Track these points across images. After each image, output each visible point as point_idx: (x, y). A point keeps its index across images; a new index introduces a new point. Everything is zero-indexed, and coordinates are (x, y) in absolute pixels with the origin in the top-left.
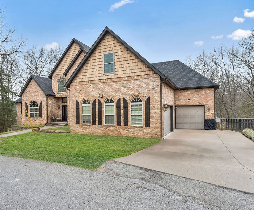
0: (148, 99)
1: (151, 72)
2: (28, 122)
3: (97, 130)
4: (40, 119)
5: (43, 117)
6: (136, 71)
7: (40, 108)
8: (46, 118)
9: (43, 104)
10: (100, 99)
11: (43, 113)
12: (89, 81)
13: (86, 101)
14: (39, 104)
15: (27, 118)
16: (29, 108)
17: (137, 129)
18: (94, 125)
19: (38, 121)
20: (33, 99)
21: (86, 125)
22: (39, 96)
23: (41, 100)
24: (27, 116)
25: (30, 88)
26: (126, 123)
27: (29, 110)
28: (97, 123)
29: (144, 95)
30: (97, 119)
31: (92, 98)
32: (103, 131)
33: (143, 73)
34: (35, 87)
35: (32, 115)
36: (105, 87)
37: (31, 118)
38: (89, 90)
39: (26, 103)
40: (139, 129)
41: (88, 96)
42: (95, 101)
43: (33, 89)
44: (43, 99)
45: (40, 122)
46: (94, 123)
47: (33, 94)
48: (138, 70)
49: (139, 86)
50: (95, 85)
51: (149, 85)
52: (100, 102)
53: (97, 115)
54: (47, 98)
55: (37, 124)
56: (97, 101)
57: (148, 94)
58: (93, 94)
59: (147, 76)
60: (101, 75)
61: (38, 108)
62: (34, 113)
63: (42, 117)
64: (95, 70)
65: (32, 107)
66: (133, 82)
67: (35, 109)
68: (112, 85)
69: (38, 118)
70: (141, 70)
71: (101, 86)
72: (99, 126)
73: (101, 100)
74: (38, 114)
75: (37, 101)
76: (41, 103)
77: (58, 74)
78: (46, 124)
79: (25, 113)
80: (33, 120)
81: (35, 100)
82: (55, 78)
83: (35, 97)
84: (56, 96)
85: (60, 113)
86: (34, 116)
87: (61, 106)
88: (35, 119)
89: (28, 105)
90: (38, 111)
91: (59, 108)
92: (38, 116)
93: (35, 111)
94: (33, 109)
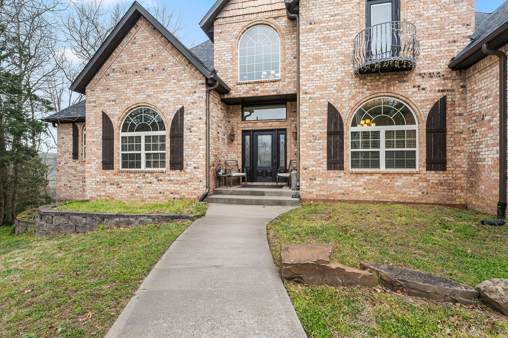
2: (111, 189)
4: (175, 175)
5: (189, 169)
7: (172, 130)
8: (201, 174)
9: (187, 118)
11: (187, 151)
14: (168, 120)
15: (108, 172)
16: (119, 135)
19: (164, 186)
20: (140, 98)
22: (171, 86)
23: (177, 101)
24: (108, 164)
25: (124, 56)
27: (118, 144)
34: (151, 50)
35: (131, 162)
37: (131, 172)
39: (106, 119)
43: (141, 58)
44: (190, 99)
45: (172, 187)
47: (137, 79)
54: (208, 92)
55: (157, 198)
61: (166, 133)
62: (143, 152)
63: (181, 169)
65: (131, 130)
67: (147, 138)
69: (162, 172)
74: (163, 155)
75: (159, 105)
76: (176, 115)
77: (241, 12)
78: (204, 198)
79: (100, 153)
80: (140, 181)
81: (149, 101)
82: (228, 28)
83: (150, 91)
84: (234, 94)
85: (234, 156)
86: (143, 167)
87: (240, 132)
88: (147, 175)
89: (117, 123)
90: (163, 147)
91: (231, 138)
92: (163, 164)
93: (147, 147)
94: (139, 138)
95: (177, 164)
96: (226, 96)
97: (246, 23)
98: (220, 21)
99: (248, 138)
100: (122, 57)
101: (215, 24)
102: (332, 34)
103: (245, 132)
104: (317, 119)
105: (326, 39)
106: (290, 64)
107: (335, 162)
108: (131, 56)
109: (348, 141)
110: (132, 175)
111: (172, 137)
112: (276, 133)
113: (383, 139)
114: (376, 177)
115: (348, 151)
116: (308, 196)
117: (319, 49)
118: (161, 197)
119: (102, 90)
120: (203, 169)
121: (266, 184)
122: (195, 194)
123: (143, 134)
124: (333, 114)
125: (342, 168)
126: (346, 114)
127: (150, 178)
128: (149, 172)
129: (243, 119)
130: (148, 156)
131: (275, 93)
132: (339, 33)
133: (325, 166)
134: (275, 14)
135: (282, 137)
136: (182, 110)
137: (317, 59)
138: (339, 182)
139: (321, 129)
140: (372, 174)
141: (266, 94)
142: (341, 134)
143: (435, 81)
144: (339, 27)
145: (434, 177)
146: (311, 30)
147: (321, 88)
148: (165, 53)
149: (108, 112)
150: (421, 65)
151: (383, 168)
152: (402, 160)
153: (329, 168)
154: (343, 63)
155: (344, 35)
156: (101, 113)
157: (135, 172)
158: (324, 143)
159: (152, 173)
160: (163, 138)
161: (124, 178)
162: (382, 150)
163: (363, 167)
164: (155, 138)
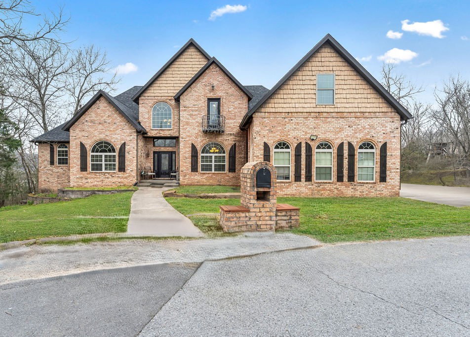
0: (385, 145)
1: (389, 110)
2: (84, 181)
3: (303, 190)
4: (121, 174)
5: (128, 172)
6: (369, 105)
7: (119, 153)
8: (134, 174)
9: (127, 148)
10: (309, 142)
11: (127, 163)
12: (289, 113)
13: (282, 145)
14: (117, 147)
15: (84, 173)
16: (90, 154)
17: (367, 185)
18: (297, 183)
19: (115, 180)
20: (102, 136)
21: (283, 182)
22: (118, 132)
23: (122, 139)
24: (84, 168)
25: (93, 115)
26: (351, 178)
27: (89, 159)
28: (303, 179)
29: (379, 140)
30: (303, 172)
31: (295, 140)
32: (313, 190)
33: (378, 110)
34: (108, 113)
35: (97, 167)
36: (318, 125)
37: (97, 173)
38: (288, 127)
39: (82, 146)
40: (370, 185)
41: (287, 136)
42: (299, 146)
43: (102, 117)
44: (128, 139)
45: (119, 180)
46: (298, 178)
47: (100, 127)
48: (372, 105)
49: (372, 127)
50: (301, 120)
51: (386, 127)
52: (309, 148)
53: (303, 166)
54: (137, 136)
55: (112, 185)
56: (303, 145)
57: (384, 138)
58: (297, 133)
59: (383, 114)
60: (312, 105)
61: (116, 154)
62: (103, 163)
63: (124, 171)
64: (302, 96)
65: (97, 152)
66: (363, 120)
67: (106, 156)
68: (329, 122)
69: (115, 173)
70: (374, 105)
71: (311, 122)
72: (307, 183)
73: (311, 143)
74: (114, 165)
75: (113, 140)
76: (122, 146)
77: (153, 95)
78: (136, 184)
79: (79, 163)
80: (102, 177)
81: (107, 138)
82: (146, 101)
83: (108, 133)
84: (149, 134)
85: (149, 164)
86: (104, 170)
87: (152, 152)
88: (106, 174)
89: (89, 148)
90: (114, 161)
91: (148, 155)
92: (114, 169)
93: (106, 161)
94: (101, 156)
95: (122, 169)
96: (145, 135)
97: (156, 101)
98: (142, 98)
99: (156, 155)
100: (91, 115)
101: (140, 99)
102: (194, 113)
103: (154, 152)
104: (187, 150)
105: (191, 115)
106: (176, 122)
107: (194, 169)
108: (97, 114)
109: (200, 160)
110: (98, 174)
111: (119, 156)
112: (171, 154)
113: (213, 159)
114: (210, 175)
115: (200, 164)
116: (183, 183)
117: (188, 119)
118: (114, 185)
119: (80, 131)
120: (135, 172)
121: (166, 178)
122: (131, 183)
123: (103, 154)
124: (194, 148)
125: (197, 171)
126: (199, 148)
127: (107, 175)
128: (107, 173)
129: (154, 146)
130: (106, 165)
131: (169, 136)
132: (197, 113)
133: (190, 170)
134: (170, 98)
135: (174, 155)
136: (125, 143)
137: (187, 124)
138: (196, 177)
139: (189, 155)
140: (209, 174)
141: (165, 136)
142: (197, 157)
143: (232, 137)
144: (197, 111)
145: (231, 175)
146: (185, 110)
147: (189, 136)
148: (116, 115)
149: (84, 142)
150: (227, 130)
151: (213, 171)
152: (220, 168)
153: (192, 171)
154: (198, 126)
155: (199, 114)
156: (79, 143)
157: (99, 173)
158: (190, 160)
159: (109, 173)
160: (114, 156)
161: (93, 176)
162: (213, 164)
163: (206, 171)
164: (110, 156)
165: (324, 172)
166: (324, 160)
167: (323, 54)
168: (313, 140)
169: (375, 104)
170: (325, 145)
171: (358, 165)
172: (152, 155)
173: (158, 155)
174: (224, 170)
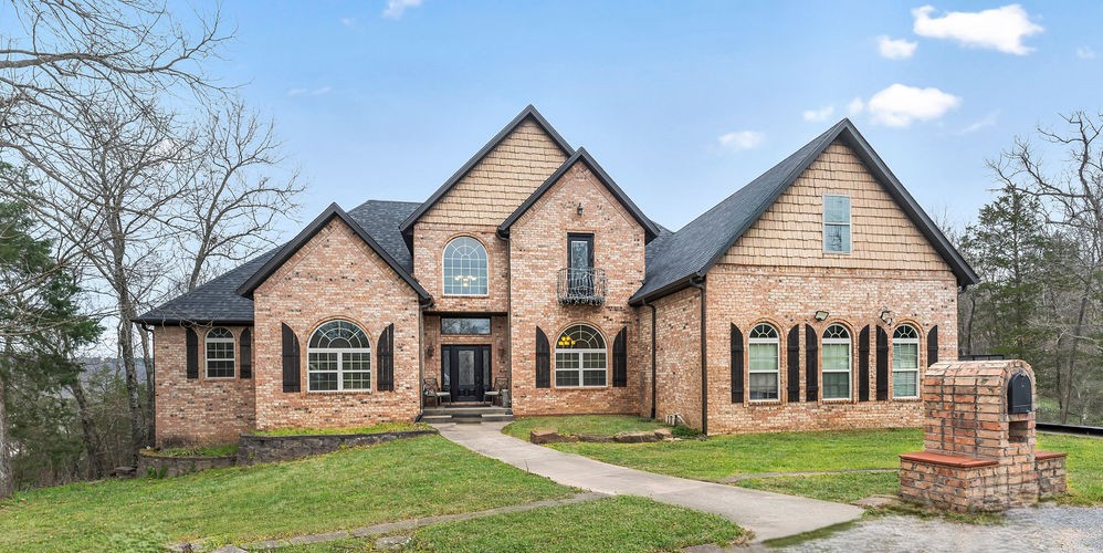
0: (934, 330)
1: (940, 266)
2: (295, 415)
3: (804, 417)
4: (383, 396)
5: (400, 390)
6: (908, 257)
7: (379, 348)
8: (415, 395)
9: (397, 336)
10: (811, 324)
11: (397, 370)
12: (775, 266)
13: (765, 330)
14: (375, 335)
15: (291, 395)
16: (306, 351)
17: (907, 405)
18: (792, 404)
19: (370, 409)
20: (337, 310)
21: (767, 404)
22: (376, 300)
23: (385, 317)
24: (291, 383)
25: (313, 260)
26: (882, 394)
27: (305, 362)
28: (803, 397)
29: (926, 321)
30: (803, 383)
31: (787, 321)
32: (818, 417)
33: (922, 266)
34: (349, 258)
35: (325, 382)
36: (826, 291)
37: (324, 395)
38: (775, 294)
39: (288, 334)
40: (913, 405)
41: (773, 312)
42: (795, 330)
43: (336, 265)
44: (400, 316)
45: (380, 410)
46: (793, 396)
47: (332, 288)
48: (912, 257)
49: (913, 297)
50: (796, 282)
51: (936, 297)
52: (811, 336)
53: (802, 372)
54: (421, 310)
55: (361, 422)
56: (802, 330)
57: (934, 317)
58: (792, 306)
59: (930, 273)
60: (815, 253)
61: (372, 350)
62: (340, 372)
63: (391, 389)
64: (799, 235)
65: (324, 345)
66: (899, 285)
67: (346, 356)
68: (844, 286)
69: (368, 393)
70: (917, 257)
71: (815, 286)
72: (809, 404)
73: (816, 327)
74: (367, 376)
75: (363, 320)
76: (384, 332)
77: (446, 220)
78: (419, 419)
79: (279, 372)
80: (338, 404)
81: (349, 314)
82: (430, 234)
83: (350, 303)
84: (438, 307)
85: (434, 373)
86: (340, 388)
87: (439, 346)
88: (347, 397)
89: (303, 337)
90: (367, 366)
91: (429, 353)
92: (367, 385)
93: (346, 366)
94: (334, 356)
95: (386, 383)
96: (429, 309)
97: (452, 233)
98: (422, 225)
99: (447, 353)
101: (415, 227)
102: (540, 263)
103: (444, 347)
104: (527, 340)
105: (534, 267)
106: (498, 282)
107: (542, 381)
108: (323, 260)
109: (553, 362)
110: (326, 398)
111: (379, 356)
112: (481, 350)
113: (581, 361)
114: (576, 393)
115: (554, 370)
116: (520, 413)
117: (528, 275)
118: (366, 420)
119: (281, 297)
120: (417, 390)
121: (470, 403)
122: (408, 415)
123: (340, 351)
124: (541, 336)
125: (549, 386)
126: (551, 336)
127: (351, 400)
128: (350, 394)
129: (442, 332)
130: (346, 376)
131: (483, 310)
132: (546, 263)
133: (534, 384)
134: (483, 229)
135: (486, 353)
136: (391, 327)
137: (527, 285)
138: (547, 399)
139: (531, 351)
140: (573, 390)
141: (475, 310)
142: (548, 355)
143: (619, 314)
144: (545, 258)
145: (618, 391)
146: (521, 257)
147: (530, 312)
148: (369, 263)
149: (290, 324)
150: (609, 300)
151: (581, 386)
152: (595, 378)
153: (537, 386)
154: (549, 291)
155: (550, 265)
156: (280, 325)
157: (331, 395)
158: (533, 363)
159: (355, 394)
160: (366, 356)
161: (316, 401)
162: (581, 369)
163: (566, 384)
164: (356, 356)
165: (838, 382)
166: (836, 359)
167: (834, 157)
168: (819, 320)
169: (917, 255)
170: (838, 331)
171: (893, 367)
172: (439, 352)
173: (451, 351)
174: (603, 382)
